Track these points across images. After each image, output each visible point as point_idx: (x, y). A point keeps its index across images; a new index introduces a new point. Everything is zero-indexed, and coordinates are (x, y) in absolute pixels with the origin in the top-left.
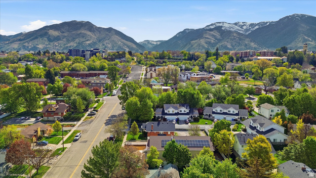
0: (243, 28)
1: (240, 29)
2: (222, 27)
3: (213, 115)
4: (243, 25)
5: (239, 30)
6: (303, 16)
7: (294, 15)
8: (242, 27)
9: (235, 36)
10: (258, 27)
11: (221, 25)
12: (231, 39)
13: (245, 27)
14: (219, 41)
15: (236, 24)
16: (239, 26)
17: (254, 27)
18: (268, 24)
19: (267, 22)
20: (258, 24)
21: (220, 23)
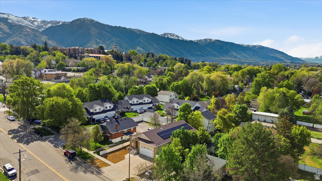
0: (34, 24)
1: (31, 24)
2: (7, 19)
3: (132, 107)
4: (34, 21)
5: (30, 26)
6: (92, 21)
7: (84, 19)
8: (32, 22)
9: (29, 32)
10: (51, 25)
11: (6, 16)
12: (24, 35)
13: (36, 23)
14: (9, 35)
15: (25, 18)
16: (29, 21)
17: (46, 25)
18: (61, 23)
19: (59, 22)
20: (50, 22)
21: (4, 14)
